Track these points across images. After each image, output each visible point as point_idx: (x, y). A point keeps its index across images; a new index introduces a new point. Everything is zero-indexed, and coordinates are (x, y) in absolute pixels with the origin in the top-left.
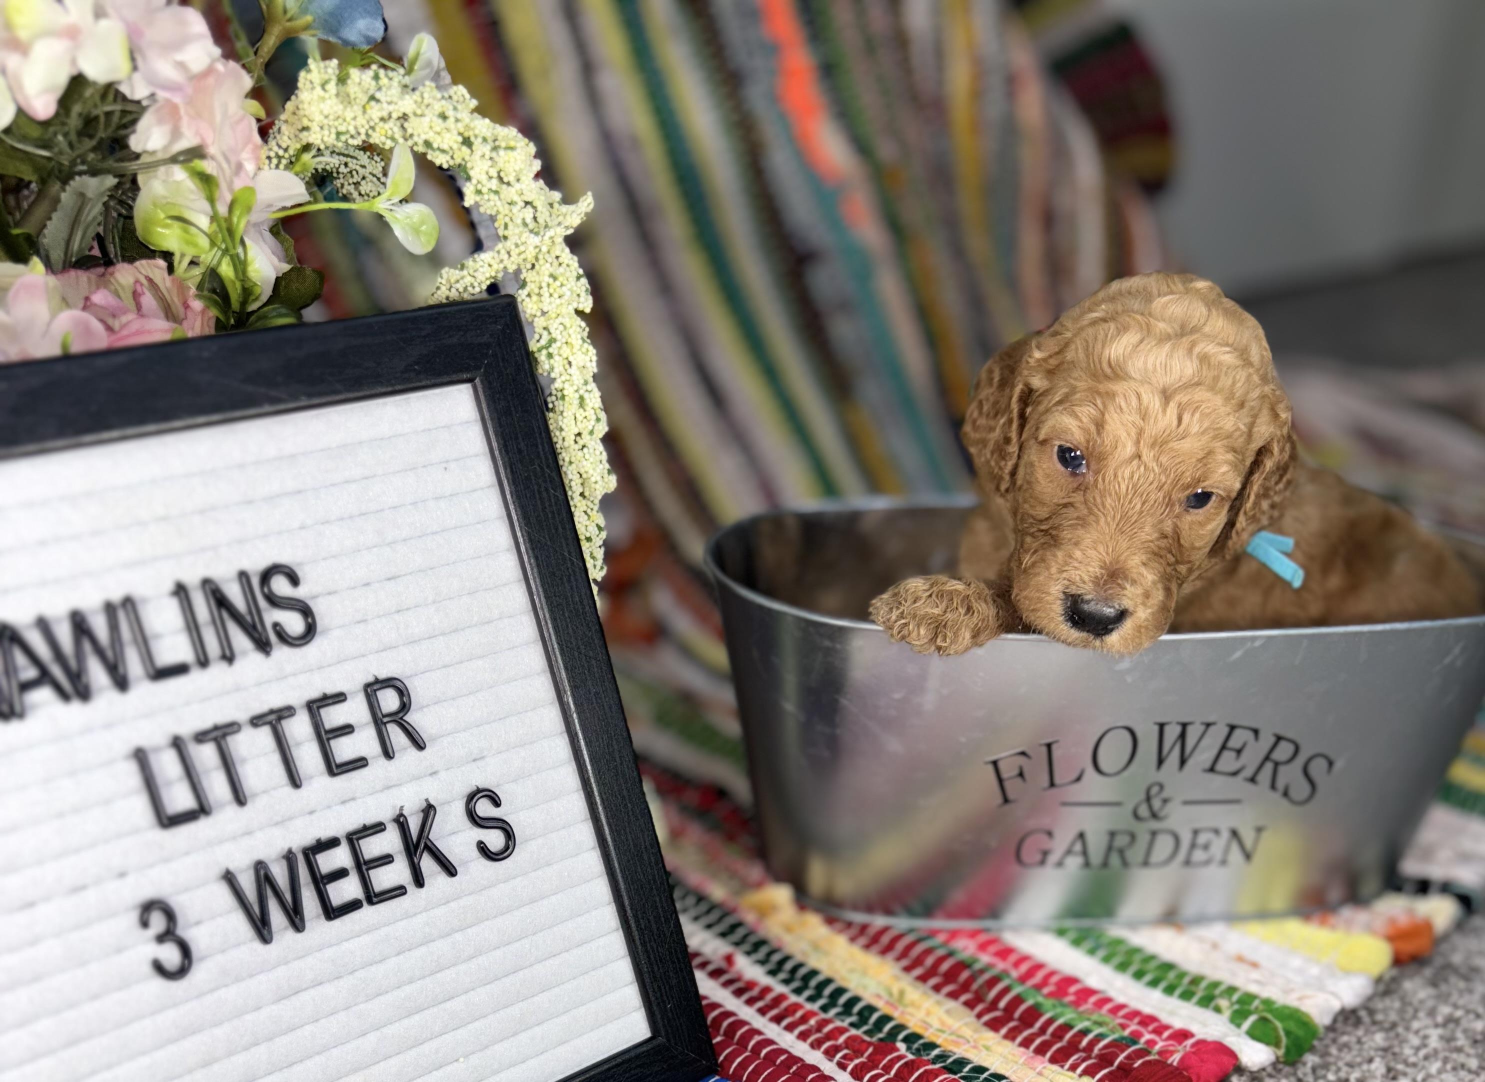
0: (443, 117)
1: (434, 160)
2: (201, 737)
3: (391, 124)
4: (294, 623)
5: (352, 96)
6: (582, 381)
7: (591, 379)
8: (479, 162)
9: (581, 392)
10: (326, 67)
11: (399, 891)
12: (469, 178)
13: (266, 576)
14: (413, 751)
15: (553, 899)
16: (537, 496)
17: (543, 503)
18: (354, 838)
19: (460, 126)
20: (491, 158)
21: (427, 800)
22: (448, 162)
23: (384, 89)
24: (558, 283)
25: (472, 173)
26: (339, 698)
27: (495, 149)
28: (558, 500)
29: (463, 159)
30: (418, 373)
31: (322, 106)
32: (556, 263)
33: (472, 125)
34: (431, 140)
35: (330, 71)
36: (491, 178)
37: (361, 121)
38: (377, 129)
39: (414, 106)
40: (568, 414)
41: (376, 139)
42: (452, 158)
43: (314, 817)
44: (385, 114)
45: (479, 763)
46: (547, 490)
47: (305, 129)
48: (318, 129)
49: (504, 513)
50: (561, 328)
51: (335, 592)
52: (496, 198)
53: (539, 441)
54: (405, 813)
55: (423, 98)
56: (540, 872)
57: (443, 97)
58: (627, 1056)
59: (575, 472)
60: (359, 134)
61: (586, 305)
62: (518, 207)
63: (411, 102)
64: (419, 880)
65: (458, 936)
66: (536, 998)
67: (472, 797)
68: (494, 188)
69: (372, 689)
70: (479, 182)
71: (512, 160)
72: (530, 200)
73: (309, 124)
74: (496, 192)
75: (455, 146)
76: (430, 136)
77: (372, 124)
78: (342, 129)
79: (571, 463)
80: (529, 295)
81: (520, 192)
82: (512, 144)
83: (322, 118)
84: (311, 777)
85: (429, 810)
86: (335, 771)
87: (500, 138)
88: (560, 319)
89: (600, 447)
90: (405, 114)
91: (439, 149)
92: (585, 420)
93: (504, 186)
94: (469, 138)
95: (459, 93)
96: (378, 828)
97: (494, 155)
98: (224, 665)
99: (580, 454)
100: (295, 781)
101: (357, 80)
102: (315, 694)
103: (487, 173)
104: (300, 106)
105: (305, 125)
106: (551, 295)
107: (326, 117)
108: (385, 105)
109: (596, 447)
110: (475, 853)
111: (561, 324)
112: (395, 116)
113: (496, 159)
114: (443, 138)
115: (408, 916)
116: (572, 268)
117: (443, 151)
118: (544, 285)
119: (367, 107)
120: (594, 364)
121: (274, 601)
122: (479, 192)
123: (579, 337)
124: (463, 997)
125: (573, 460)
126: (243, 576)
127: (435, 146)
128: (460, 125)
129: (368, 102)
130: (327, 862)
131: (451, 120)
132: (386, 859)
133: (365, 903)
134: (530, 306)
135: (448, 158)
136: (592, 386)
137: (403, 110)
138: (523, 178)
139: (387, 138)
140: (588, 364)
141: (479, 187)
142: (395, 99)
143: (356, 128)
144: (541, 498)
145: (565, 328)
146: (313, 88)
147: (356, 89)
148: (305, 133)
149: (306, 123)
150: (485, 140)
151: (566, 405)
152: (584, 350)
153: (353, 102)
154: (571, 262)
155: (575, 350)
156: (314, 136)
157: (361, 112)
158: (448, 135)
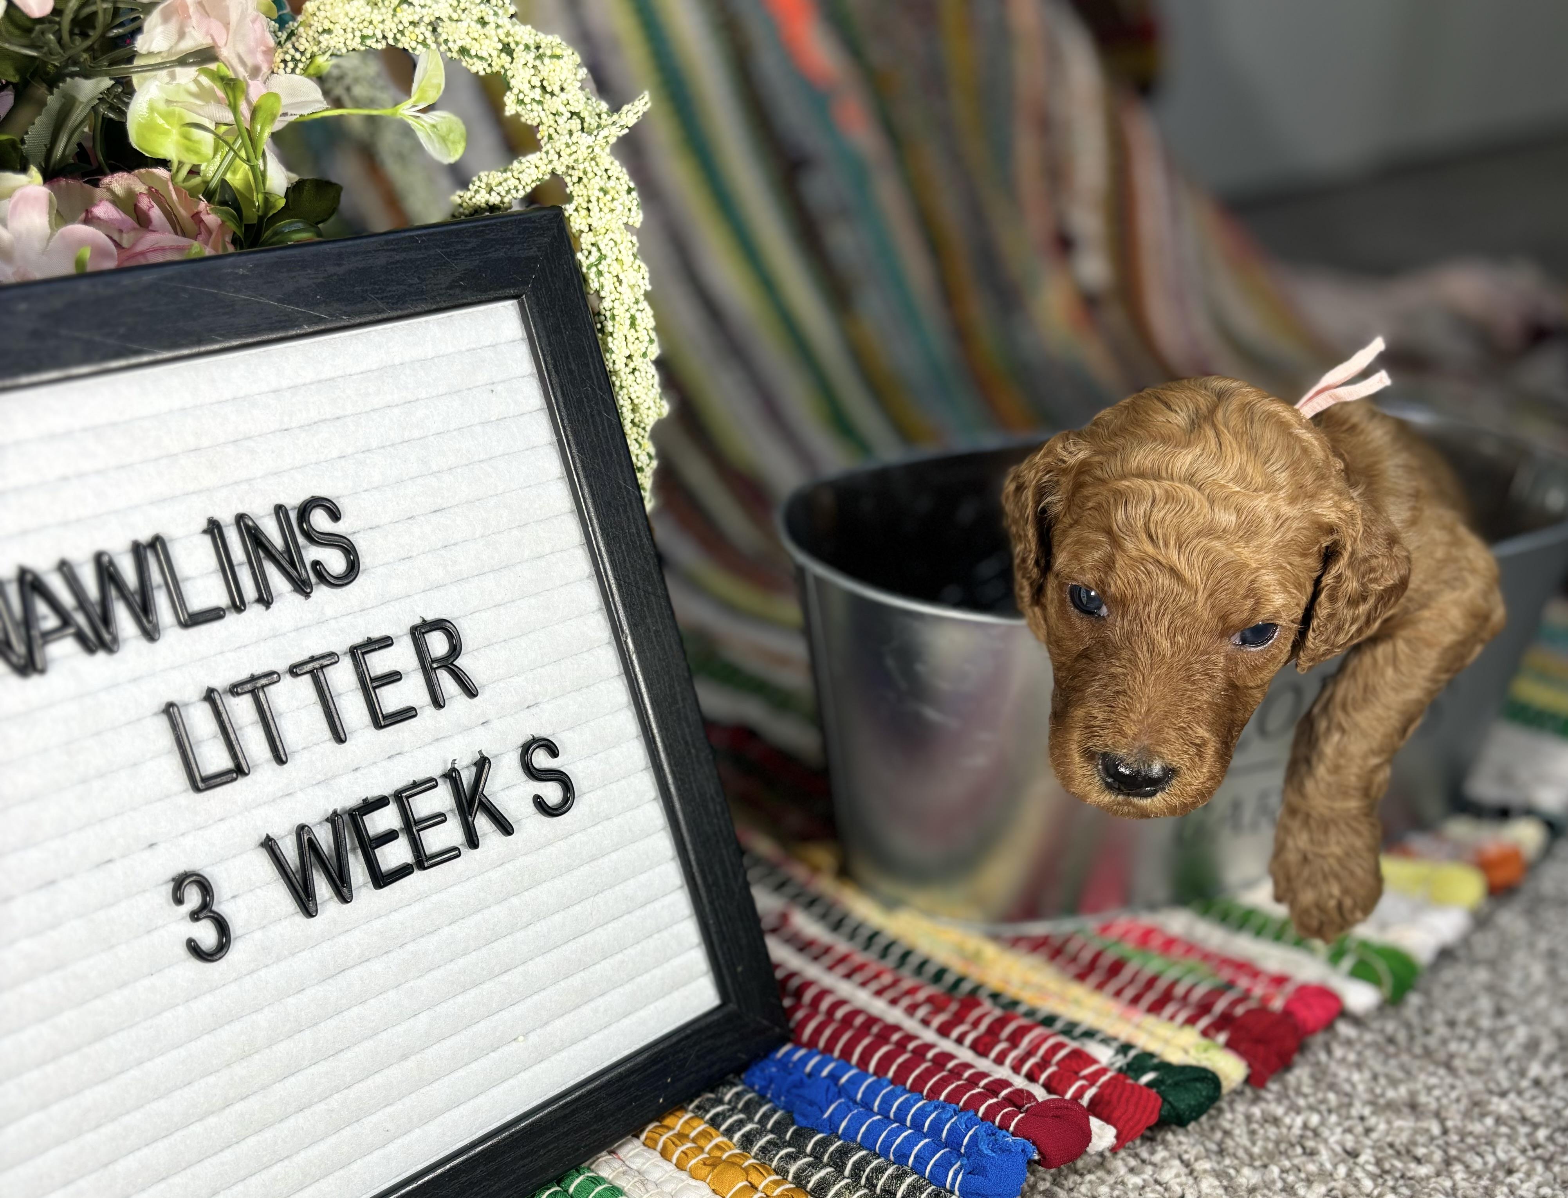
0: (483, 22)
1: (470, 67)
2: (234, 690)
3: (422, 28)
4: (334, 561)
6: (634, 300)
7: (642, 298)
8: (521, 71)
9: (633, 311)
11: (452, 853)
12: (509, 88)
13: (305, 509)
14: (464, 699)
15: (614, 856)
16: (590, 421)
17: (596, 427)
18: (403, 796)
19: (501, 33)
20: (534, 67)
21: (480, 752)
22: (484, 69)
24: (609, 197)
25: (513, 82)
26: (385, 642)
27: (539, 57)
28: (612, 424)
29: (503, 67)
30: (464, 289)
31: (346, 7)
32: (605, 176)
33: (511, 32)
34: (468, 47)
36: (534, 87)
37: (390, 24)
38: (407, 33)
39: (450, 10)
40: (618, 335)
41: (404, 43)
42: (490, 65)
43: (358, 774)
44: (416, 18)
45: (533, 710)
46: (600, 413)
47: (325, 31)
48: (341, 32)
49: (555, 438)
50: (612, 244)
51: (378, 526)
52: (540, 108)
53: (590, 360)
54: (457, 767)
56: (599, 827)
59: (626, 397)
60: (386, 38)
61: (636, 219)
62: (565, 118)
63: (446, 6)
64: (473, 841)
65: (515, 901)
67: (527, 749)
68: (538, 98)
69: (419, 632)
70: (520, 91)
71: (558, 69)
72: (577, 111)
73: (331, 26)
74: (540, 102)
75: (494, 54)
76: (467, 43)
77: (401, 27)
78: (369, 32)
80: (576, 210)
81: (566, 102)
82: (558, 52)
83: (346, 20)
84: (356, 731)
85: (483, 763)
86: (382, 723)
87: (543, 45)
88: (610, 235)
89: (653, 370)
90: (438, 19)
91: (476, 55)
92: (637, 341)
93: (548, 96)
94: (508, 44)
96: (429, 784)
97: (538, 63)
98: (260, 608)
99: (631, 377)
100: (339, 735)
102: (359, 640)
104: (320, 8)
105: (326, 28)
106: (601, 210)
107: (352, 19)
108: (418, 9)
109: (648, 370)
110: (531, 808)
111: (612, 239)
112: (427, 20)
113: (540, 67)
114: (481, 45)
115: (460, 881)
116: (622, 181)
118: (594, 199)
119: (398, 9)
120: (647, 281)
121: (313, 537)
122: (521, 102)
123: (630, 253)
124: (521, 969)
125: (624, 384)
126: (279, 509)
127: (473, 53)
128: (500, 31)
129: (399, 5)
130: (375, 823)
131: (492, 25)
132: (439, 818)
133: (415, 868)
134: (578, 221)
135: (486, 65)
136: (644, 305)
137: (434, 14)
138: (568, 87)
139: (418, 43)
140: (641, 282)
141: (521, 96)
142: (429, 3)
143: (383, 31)
144: (593, 422)
145: (616, 243)
148: (326, 36)
149: (327, 25)
150: (527, 47)
151: (617, 326)
152: (636, 267)
154: (621, 175)
155: (625, 267)
156: (336, 39)
157: (389, 16)
158: (487, 41)
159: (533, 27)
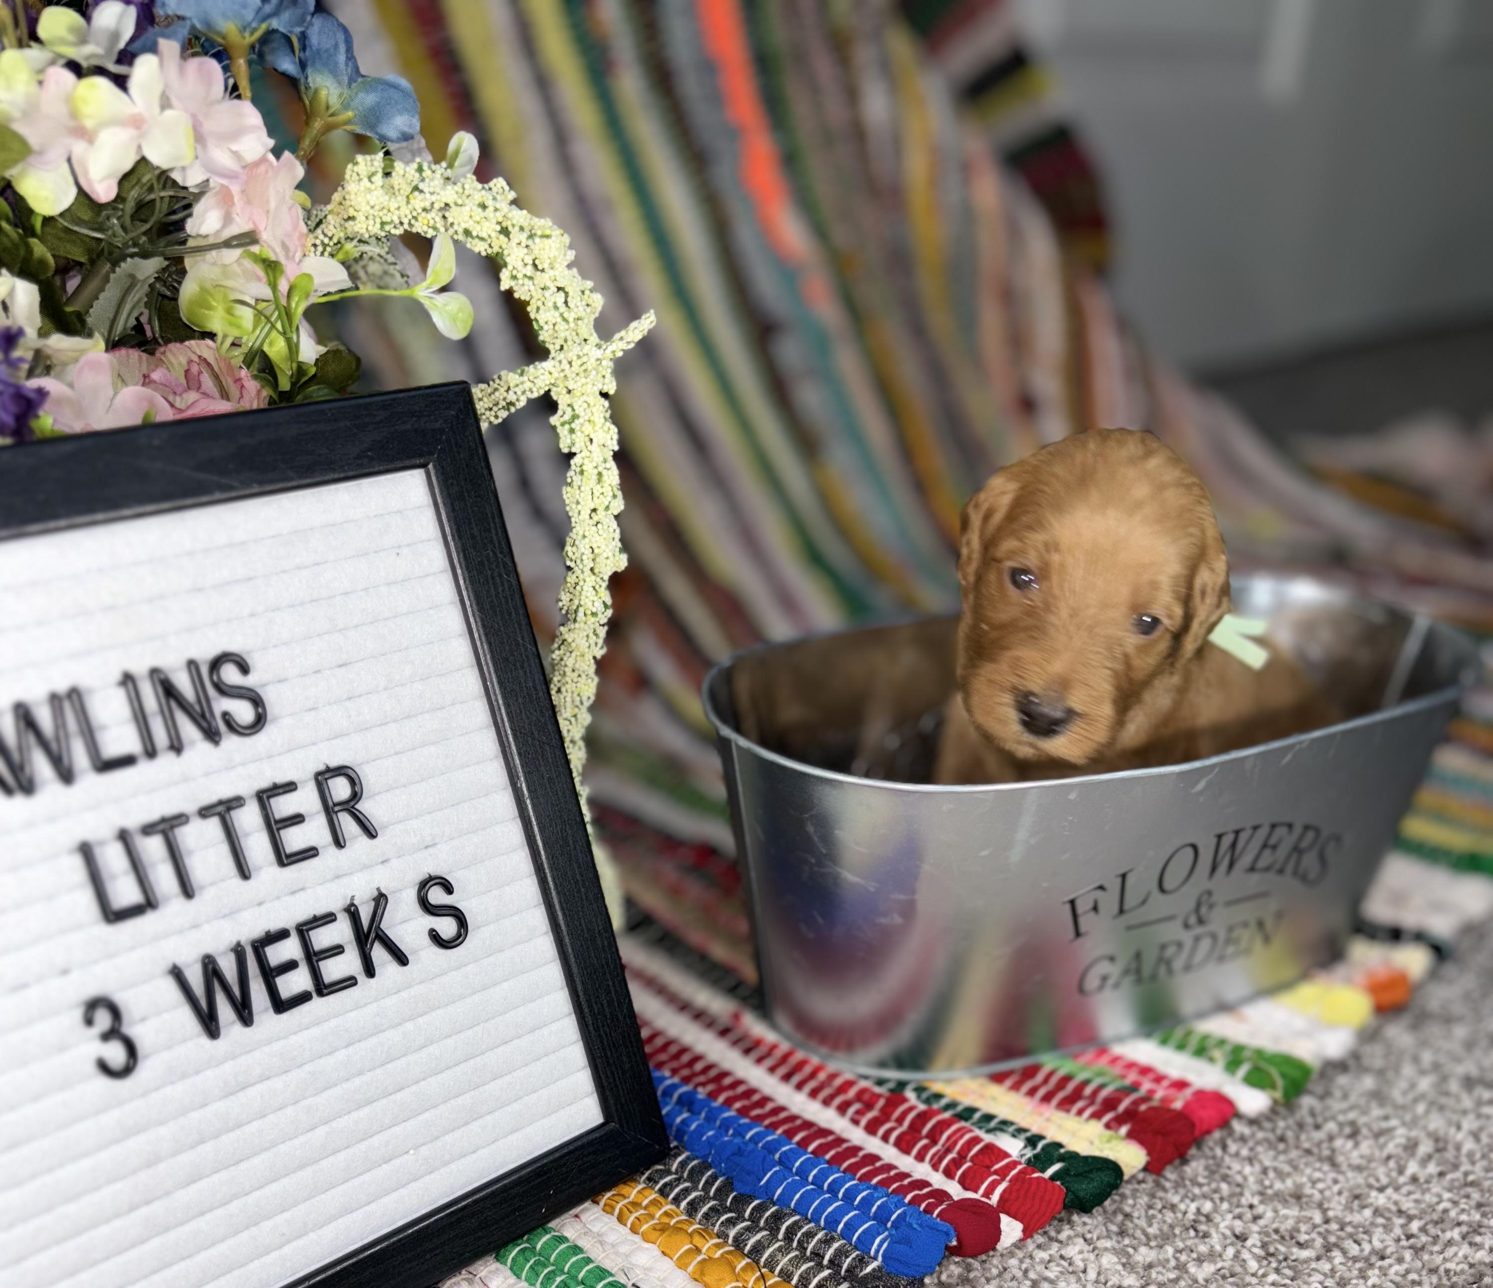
0: (484, 207)
1: (473, 248)
2: (146, 830)
3: (433, 214)
4: (243, 712)
5: (396, 187)
6: (601, 459)
8: (515, 250)
9: (600, 469)
10: (372, 160)
11: (350, 982)
12: (505, 265)
13: (216, 664)
14: (364, 839)
18: (304, 930)
19: (500, 216)
20: (527, 246)
21: (378, 888)
22: (485, 249)
23: (427, 180)
25: (508, 260)
26: (290, 787)
27: (531, 236)
29: (501, 247)
30: (371, 458)
31: (369, 196)
33: (510, 215)
34: (471, 229)
35: (376, 164)
36: (526, 265)
37: (405, 210)
38: (420, 219)
39: (455, 196)
40: (586, 489)
41: (419, 228)
42: (490, 246)
44: (427, 205)
45: (431, 850)
47: (350, 218)
48: (364, 218)
49: (457, 599)
50: (585, 405)
51: (285, 680)
52: (531, 283)
54: (356, 902)
55: (464, 189)
56: (492, 958)
57: (483, 188)
58: (579, 1143)
59: (587, 546)
60: (402, 223)
61: (610, 386)
63: (453, 192)
64: (370, 971)
66: (487, 1087)
67: (424, 885)
68: (529, 274)
69: (323, 777)
70: (514, 268)
71: (547, 247)
72: (562, 286)
73: (355, 214)
74: (531, 278)
75: (494, 235)
76: (470, 225)
77: (415, 214)
78: (386, 219)
79: (584, 537)
81: (553, 278)
82: (548, 232)
83: (368, 208)
84: (260, 868)
85: (381, 899)
86: (285, 862)
87: (536, 227)
88: (585, 398)
90: (447, 205)
91: (478, 236)
92: (601, 496)
93: (539, 273)
94: (507, 228)
95: (499, 186)
96: (329, 917)
97: (530, 242)
99: (594, 528)
100: (244, 872)
101: (402, 172)
102: (265, 784)
103: (523, 261)
104: (347, 197)
105: (351, 215)
107: (372, 207)
108: (428, 196)
109: (611, 524)
110: (427, 940)
111: (586, 402)
112: (437, 206)
113: (532, 246)
114: (482, 227)
115: (357, 1007)
117: (482, 239)
119: (411, 197)
121: (223, 690)
122: (514, 278)
123: (602, 416)
125: (587, 534)
126: (192, 665)
127: (474, 234)
128: (498, 214)
129: (412, 192)
130: (277, 954)
131: (491, 209)
132: (336, 950)
133: (314, 995)
135: (486, 246)
136: (612, 464)
137: (445, 200)
138: (557, 266)
139: (429, 227)
140: (609, 443)
141: (515, 273)
142: (437, 190)
143: (399, 218)
145: (589, 405)
146: (360, 180)
147: (401, 180)
148: (351, 223)
149: (352, 213)
150: (522, 229)
151: (584, 480)
152: (606, 428)
153: (397, 193)
155: (597, 428)
156: (359, 225)
157: (404, 203)
158: (487, 224)
159: (529, 212)
